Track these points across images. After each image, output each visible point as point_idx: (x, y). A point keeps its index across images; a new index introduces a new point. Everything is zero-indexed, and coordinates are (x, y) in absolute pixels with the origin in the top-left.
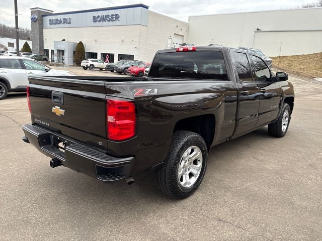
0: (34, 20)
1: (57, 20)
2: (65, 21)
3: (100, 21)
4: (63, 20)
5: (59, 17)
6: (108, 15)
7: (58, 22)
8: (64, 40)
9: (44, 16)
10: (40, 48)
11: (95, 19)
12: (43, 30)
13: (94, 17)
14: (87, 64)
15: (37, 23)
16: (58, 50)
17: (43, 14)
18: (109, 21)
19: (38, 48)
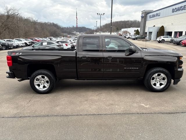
0: (142, 17)
1: (153, 15)
2: (157, 15)
3: (176, 11)
4: (156, 14)
5: (154, 13)
6: (182, 7)
7: (154, 16)
8: (154, 26)
9: (147, 14)
10: (143, 32)
11: (173, 11)
12: (146, 22)
13: (173, 9)
14: (160, 39)
15: (144, 18)
16: (149, 32)
17: (147, 13)
18: (182, 10)
19: (142, 32)
